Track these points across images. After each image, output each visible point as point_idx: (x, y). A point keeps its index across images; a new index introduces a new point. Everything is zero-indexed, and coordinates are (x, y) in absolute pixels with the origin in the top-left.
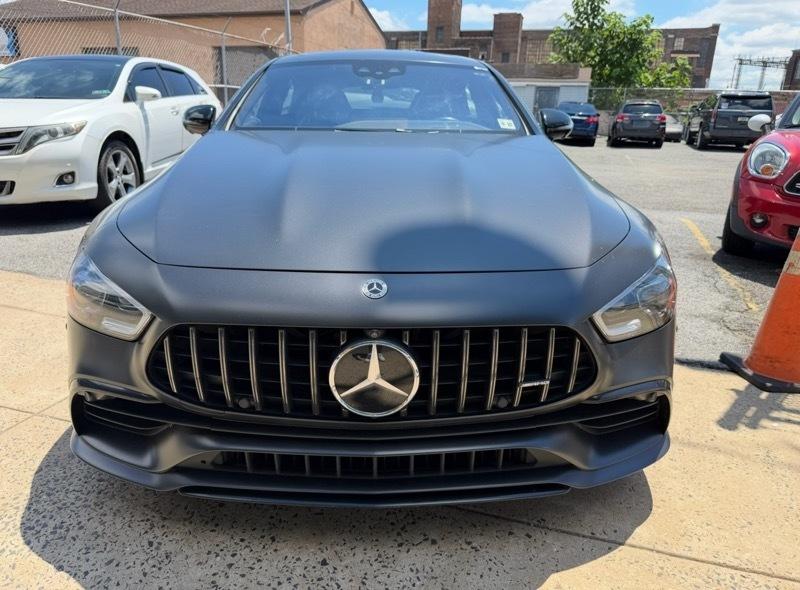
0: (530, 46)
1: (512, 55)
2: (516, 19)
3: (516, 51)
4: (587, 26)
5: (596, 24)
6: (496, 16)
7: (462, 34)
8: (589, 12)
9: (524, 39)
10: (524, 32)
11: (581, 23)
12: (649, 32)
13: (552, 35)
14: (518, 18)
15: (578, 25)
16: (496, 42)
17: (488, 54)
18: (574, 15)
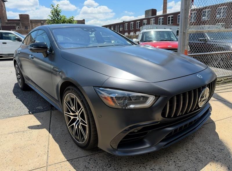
0: (33, 24)
1: (28, 27)
2: (27, 16)
3: (30, 26)
4: (56, 19)
5: (59, 18)
6: (19, 15)
7: (8, 20)
8: (56, 15)
9: (31, 22)
10: (30, 20)
11: (55, 18)
12: (74, 21)
13: (47, 21)
14: (28, 16)
15: (54, 19)
16: (22, 23)
17: (20, 27)
18: (52, 16)
